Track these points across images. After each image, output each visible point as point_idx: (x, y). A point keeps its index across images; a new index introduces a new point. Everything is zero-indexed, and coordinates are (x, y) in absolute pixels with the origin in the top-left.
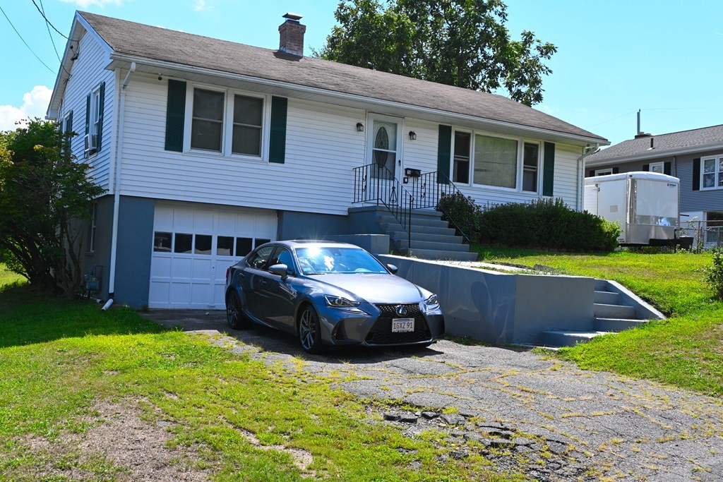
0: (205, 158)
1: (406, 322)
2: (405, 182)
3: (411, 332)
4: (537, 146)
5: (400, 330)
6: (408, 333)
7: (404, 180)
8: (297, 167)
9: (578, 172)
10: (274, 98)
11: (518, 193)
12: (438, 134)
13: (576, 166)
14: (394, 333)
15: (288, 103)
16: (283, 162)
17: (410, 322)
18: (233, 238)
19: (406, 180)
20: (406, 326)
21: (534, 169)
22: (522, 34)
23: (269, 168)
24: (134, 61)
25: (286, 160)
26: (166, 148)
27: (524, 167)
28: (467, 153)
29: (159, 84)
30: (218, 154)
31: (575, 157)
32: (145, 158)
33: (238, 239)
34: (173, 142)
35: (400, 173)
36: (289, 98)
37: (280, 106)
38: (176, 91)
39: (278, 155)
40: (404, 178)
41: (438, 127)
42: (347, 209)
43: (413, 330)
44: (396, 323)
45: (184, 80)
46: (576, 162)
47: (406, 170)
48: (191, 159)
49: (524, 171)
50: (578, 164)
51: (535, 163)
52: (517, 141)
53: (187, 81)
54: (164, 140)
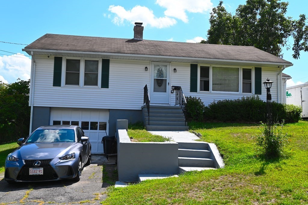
0: (72, 88)
1: (38, 170)
2: (172, 93)
3: (42, 175)
4: (251, 69)
5: (34, 174)
6: (39, 175)
7: (171, 92)
8: (115, 89)
9: (277, 81)
10: (103, 60)
11: (240, 94)
12: (190, 68)
13: (276, 78)
14: (31, 175)
15: (110, 61)
16: (108, 87)
17: (40, 170)
18: (89, 122)
19: (172, 92)
20: (38, 172)
21: (250, 81)
22: (300, 16)
23: (101, 91)
24: (32, 51)
25: (109, 87)
26: (54, 86)
27: (243, 81)
28: (208, 76)
29: (49, 59)
30: (77, 86)
31: (276, 73)
32: (45, 90)
33: (91, 122)
34: (57, 82)
35: (169, 88)
36: (110, 59)
37: (106, 63)
38: (58, 61)
39: (105, 84)
40: (171, 91)
41: (190, 65)
42: (141, 107)
43: (42, 174)
44: (32, 170)
45: (61, 56)
46: (276, 76)
47: (173, 86)
48: (65, 89)
49: (243, 83)
50: (277, 77)
51: (250, 78)
52: (239, 68)
53: (62, 56)
54: (52, 82)
